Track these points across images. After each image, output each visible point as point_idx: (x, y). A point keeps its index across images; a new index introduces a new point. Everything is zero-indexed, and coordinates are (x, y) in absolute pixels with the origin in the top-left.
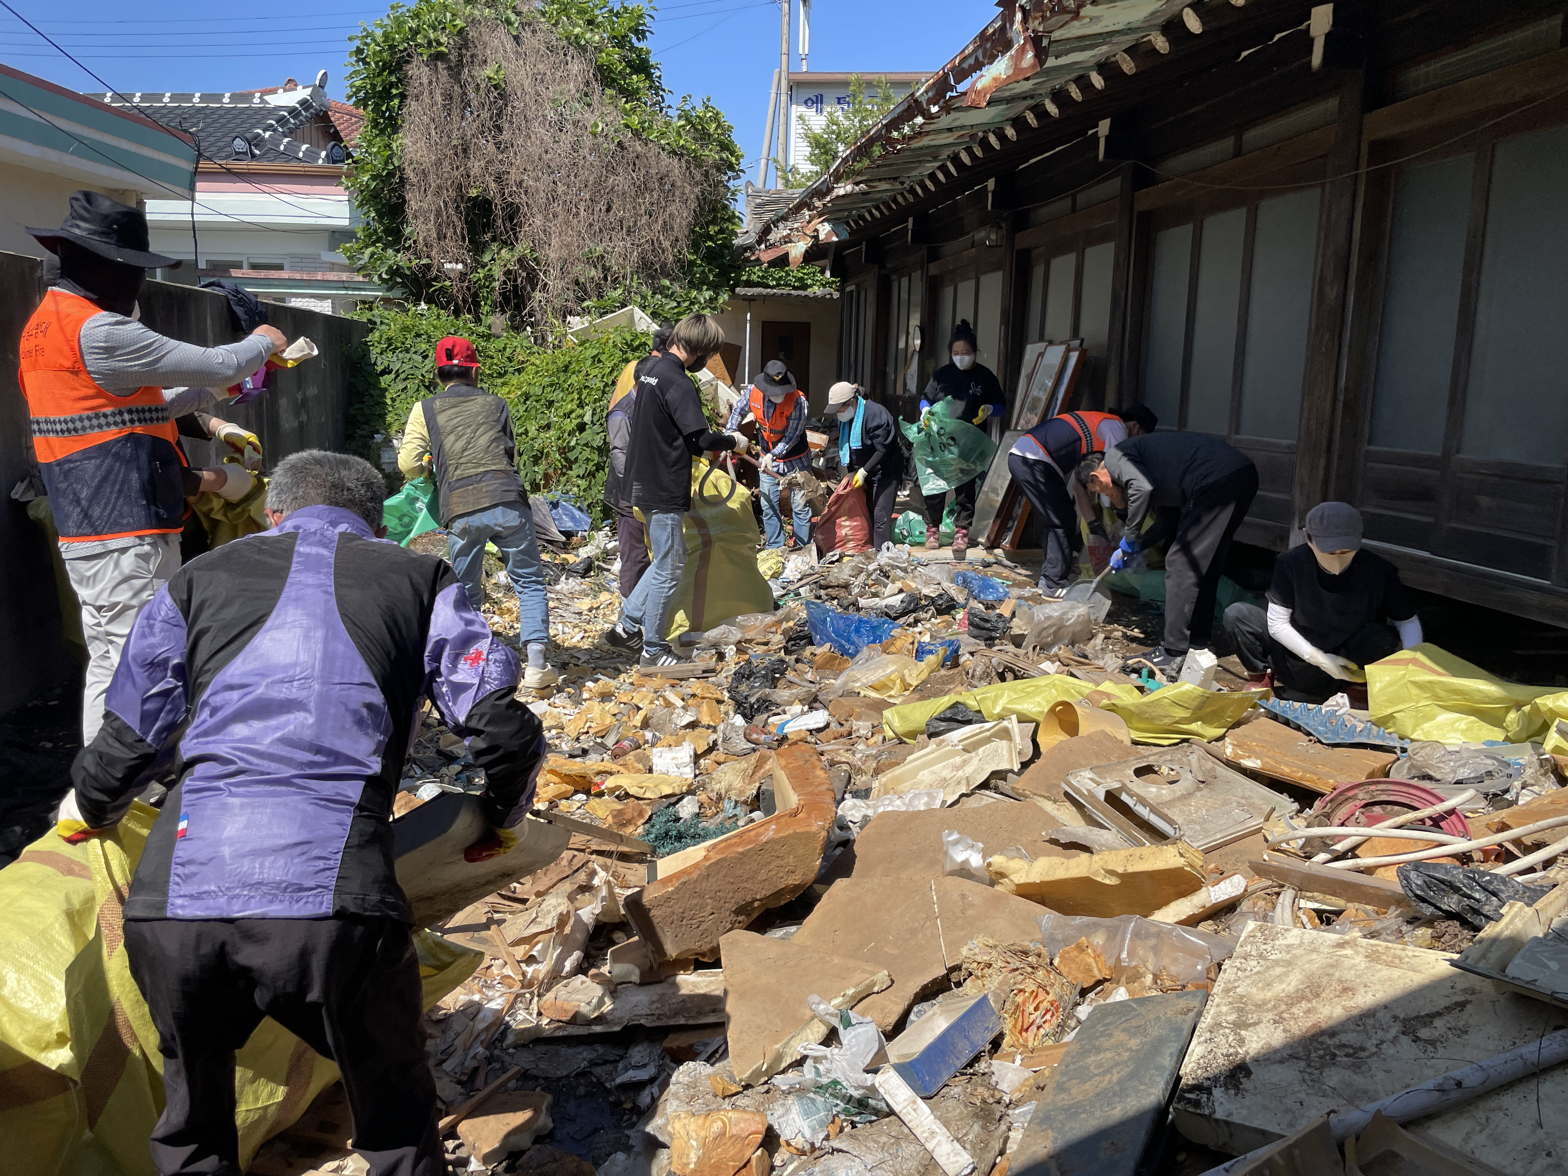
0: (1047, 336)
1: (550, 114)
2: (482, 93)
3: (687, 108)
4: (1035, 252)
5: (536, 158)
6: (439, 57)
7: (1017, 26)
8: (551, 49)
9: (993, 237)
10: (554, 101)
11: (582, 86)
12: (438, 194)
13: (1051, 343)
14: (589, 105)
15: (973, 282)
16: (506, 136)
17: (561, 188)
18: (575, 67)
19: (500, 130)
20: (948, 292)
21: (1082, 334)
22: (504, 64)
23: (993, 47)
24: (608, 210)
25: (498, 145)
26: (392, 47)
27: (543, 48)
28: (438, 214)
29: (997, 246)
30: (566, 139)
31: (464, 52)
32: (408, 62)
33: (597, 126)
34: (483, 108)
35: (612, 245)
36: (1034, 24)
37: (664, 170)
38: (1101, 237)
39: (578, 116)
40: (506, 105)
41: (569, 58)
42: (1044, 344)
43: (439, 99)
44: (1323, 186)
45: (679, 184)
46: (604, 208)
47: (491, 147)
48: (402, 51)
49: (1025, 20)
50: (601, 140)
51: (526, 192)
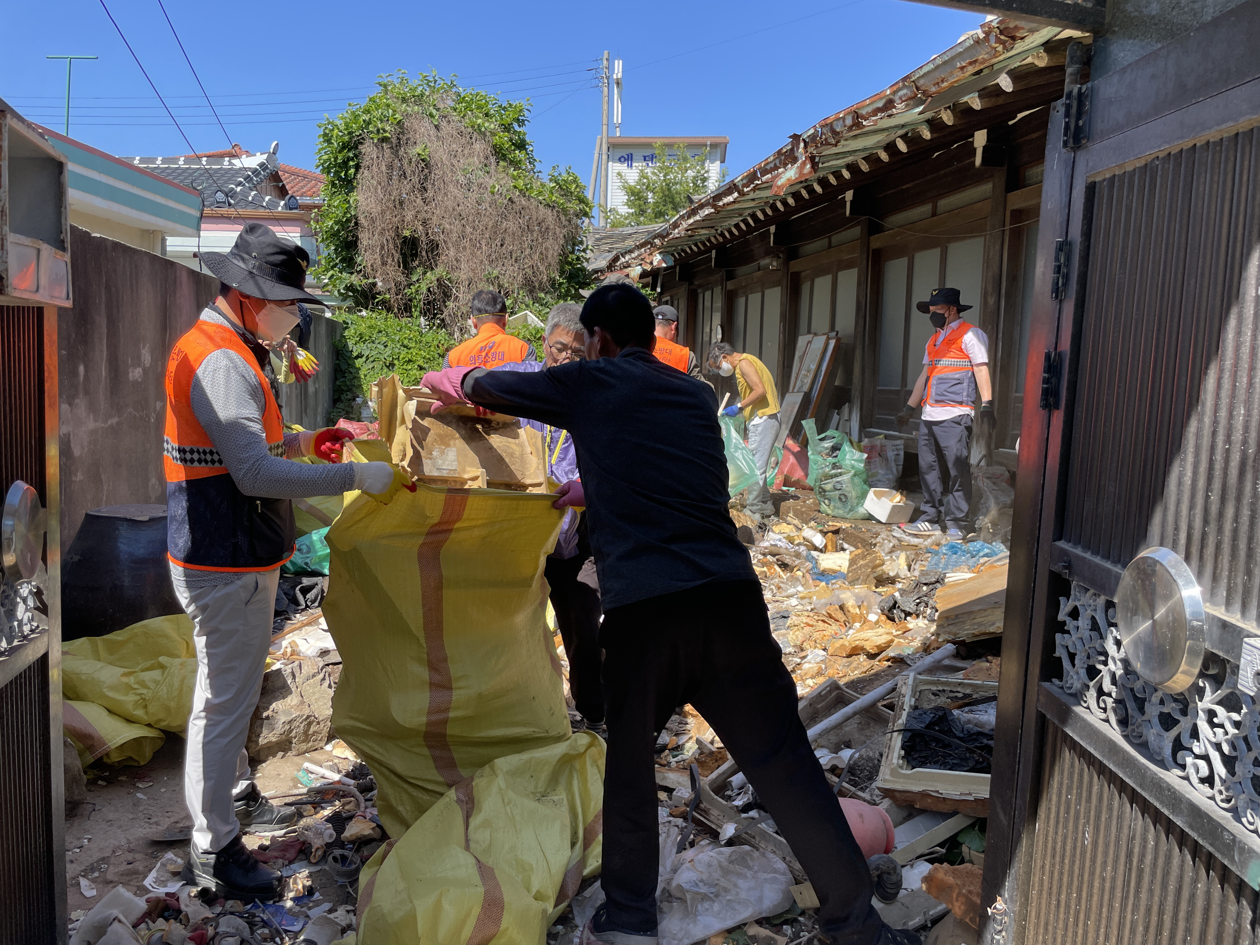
0: (813, 330)
1: (462, 179)
2: (413, 164)
3: (556, 174)
4: (803, 274)
5: (451, 210)
6: (384, 140)
7: (801, 150)
8: (461, 133)
9: (775, 264)
10: (464, 170)
11: (483, 160)
12: (382, 234)
13: (815, 334)
14: (488, 173)
15: (760, 294)
16: (430, 194)
17: (469, 230)
18: (479, 146)
19: (425, 190)
20: (741, 301)
21: (837, 328)
22: (429, 145)
23: (785, 159)
24: (502, 245)
25: (424, 200)
26: (350, 133)
27: (455, 133)
28: (382, 248)
29: (777, 270)
30: (473, 196)
31: (401, 136)
32: (362, 143)
33: (495, 187)
34: (414, 174)
35: (504, 268)
36: (810, 150)
37: (541, 218)
38: (849, 265)
39: (481, 180)
40: (430, 173)
41: (474, 140)
42: (811, 336)
43: (384, 168)
44: (985, 235)
45: (552, 227)
46: (499, 244)
47: (419, 201)
48: (358, 136)
49: (806, 147)
50: (497, 197)
51: (443, 232)
